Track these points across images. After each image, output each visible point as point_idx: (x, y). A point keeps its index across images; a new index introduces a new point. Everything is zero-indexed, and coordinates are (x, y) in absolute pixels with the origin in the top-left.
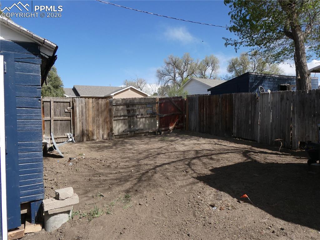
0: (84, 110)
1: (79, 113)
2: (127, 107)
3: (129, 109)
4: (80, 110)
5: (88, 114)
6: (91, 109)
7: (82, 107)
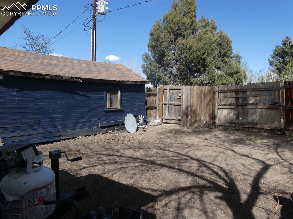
0: (189, 97)
1: (185, 100)
2: (236, 94)
3: (238, 96)
4: (186, 97)
5: (192, 100)
6: (195, 96)
7: (188, 94)
